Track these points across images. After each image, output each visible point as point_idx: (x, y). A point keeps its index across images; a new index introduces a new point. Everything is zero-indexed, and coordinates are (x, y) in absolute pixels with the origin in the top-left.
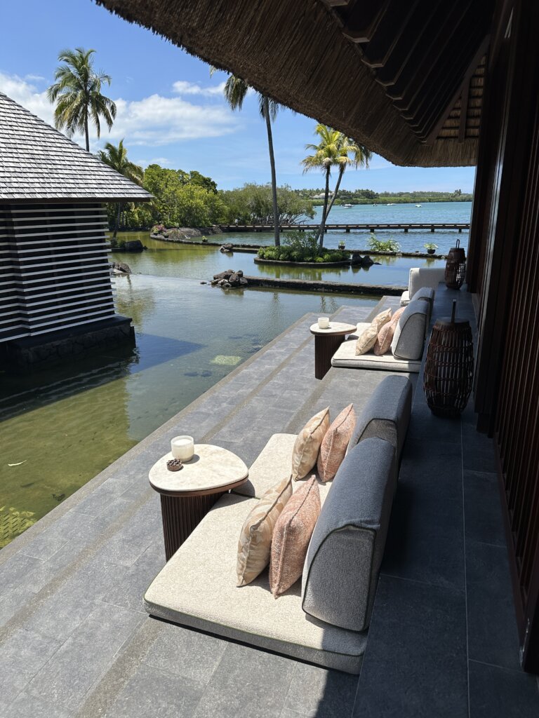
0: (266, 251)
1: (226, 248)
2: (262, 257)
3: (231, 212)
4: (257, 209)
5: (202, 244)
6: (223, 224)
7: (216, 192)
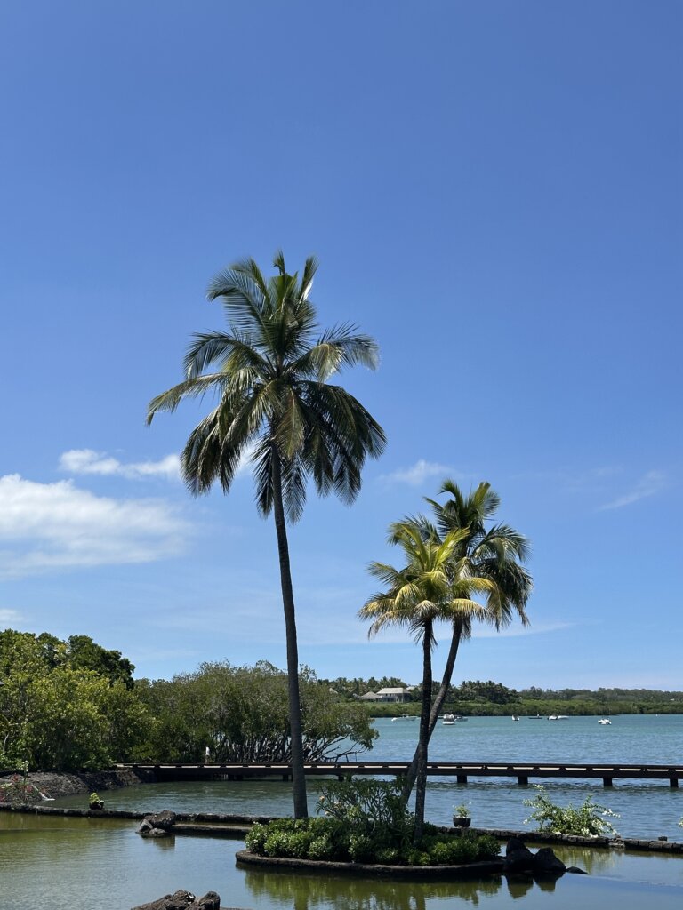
0: (270, 833)
1: (155, 826)
2: (259, 848)
3: (165, 732)
4: (232, 725)
5: (89, 815)
6: (143, 763)
7: (130, 684)
